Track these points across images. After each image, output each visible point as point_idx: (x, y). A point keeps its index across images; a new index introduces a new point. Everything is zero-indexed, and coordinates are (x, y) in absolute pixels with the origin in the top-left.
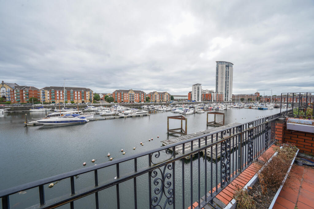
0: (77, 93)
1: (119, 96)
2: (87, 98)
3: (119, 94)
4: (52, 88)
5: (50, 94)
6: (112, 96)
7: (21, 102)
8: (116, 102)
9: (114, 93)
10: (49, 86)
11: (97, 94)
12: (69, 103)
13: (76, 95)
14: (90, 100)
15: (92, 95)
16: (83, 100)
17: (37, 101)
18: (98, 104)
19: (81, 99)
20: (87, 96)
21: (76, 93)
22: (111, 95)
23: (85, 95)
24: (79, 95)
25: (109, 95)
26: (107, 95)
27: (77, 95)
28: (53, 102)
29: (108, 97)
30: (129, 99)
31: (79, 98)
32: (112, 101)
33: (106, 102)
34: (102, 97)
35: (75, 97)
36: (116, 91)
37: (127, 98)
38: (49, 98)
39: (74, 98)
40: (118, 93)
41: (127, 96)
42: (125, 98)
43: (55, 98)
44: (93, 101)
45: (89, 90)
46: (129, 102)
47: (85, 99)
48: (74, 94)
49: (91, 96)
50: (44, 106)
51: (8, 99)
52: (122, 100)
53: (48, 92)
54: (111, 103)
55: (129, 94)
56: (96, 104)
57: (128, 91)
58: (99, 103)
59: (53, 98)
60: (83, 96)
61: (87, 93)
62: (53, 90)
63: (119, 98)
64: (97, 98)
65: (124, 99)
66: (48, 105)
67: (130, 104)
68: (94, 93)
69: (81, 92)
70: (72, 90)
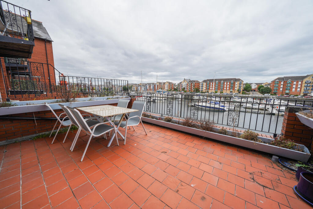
0: (227, 83)
1: (282, 86)
2: (236, 89)
3: (282, 83)
4: (208, 80)
5: (206, 85)
6: (269, 86)
7: (190, 91)
8: (275, 94)
9: (274, 82)
10: (206, 79)
11: (248, 84)
12: (218, 93)
13: (225, 86)
14: (239, 91)
15: (242, 85)
16: (231, 90)
17: (197, 90)
18: (247, 95)
19: (230, 89)
20: (236, 86)
21: (225, 83)
22: (269, 84)
23: (234, 85)
24: (228, 86)
25: (266, 85)
26: (262, 85)
27: (227, 86)
28: (208, 92)
29: (263, 87)
30: (303, 91)
31: (228, 88)
32: (268, 93)
33: (259, 93)
34: (256, 87)
35: (224, 87)
36: (278, 79)
37: (299, 89)
38: (205, 88)
39: (223, 89)
40: (280, 82)
41: (299, 86)
42: (294, 90)
43: (209, 89)
44: (241, 92)
45: (239, 80)
46: (302, 94)
47: (234, 89)
48: (224, 85)
49: (240, 87)
50: (201, 94)
51: (185, 89)
52: (287, 92)
53: (205, 84)
54: (266, 95)
55: (304, 82)
56: (244, 95)
57: (302, 78)
58: (250, 94)
59: (208, 88)
60: (232, 87)
61: (236, 83)
62: (208, 82)
63: (281, 89)
64: (247, 89)
65: (290, 90)
66: (203, 94)
67: (303, 98)
68: (244, 83)
69: (230, 83)
70: (222, 81)
